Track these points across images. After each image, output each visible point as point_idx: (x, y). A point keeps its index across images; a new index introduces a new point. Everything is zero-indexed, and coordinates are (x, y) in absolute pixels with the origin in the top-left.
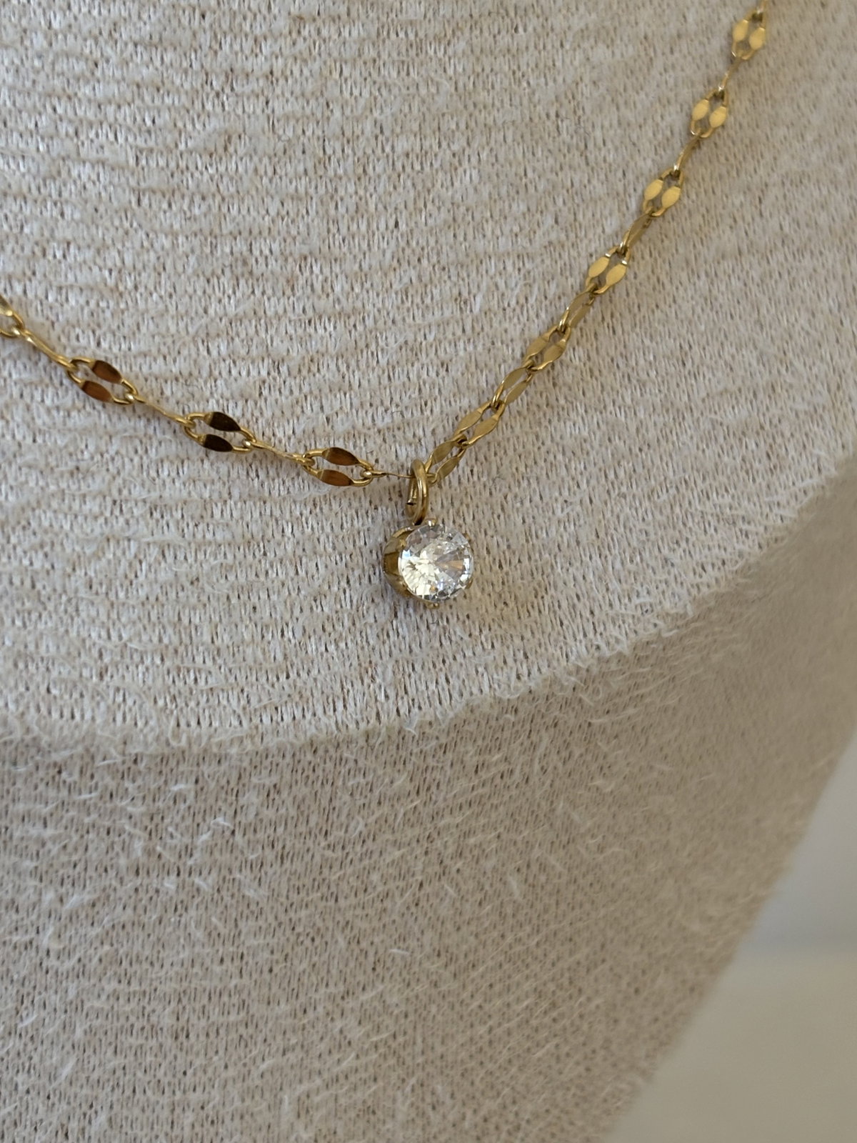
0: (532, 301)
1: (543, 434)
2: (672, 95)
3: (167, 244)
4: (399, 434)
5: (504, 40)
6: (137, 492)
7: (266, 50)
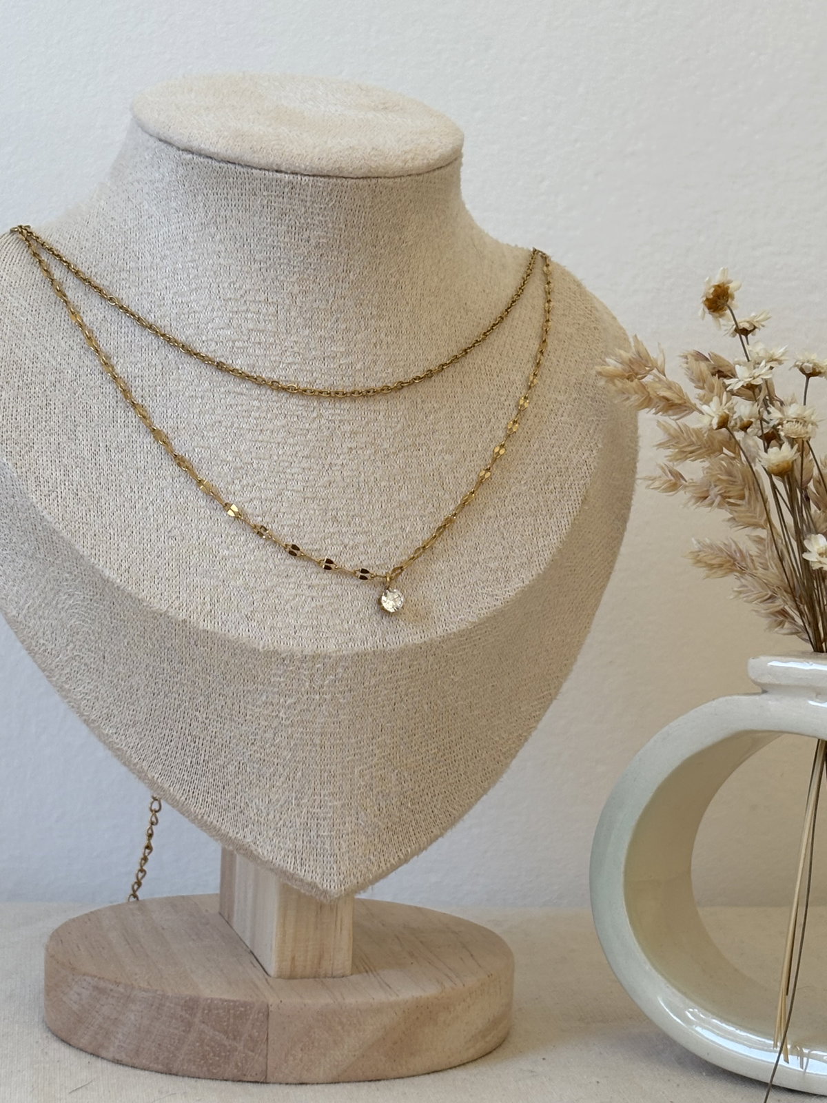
0: (425, 529)
1: (429, 568)
2: (473, 469)
3: (313, 512)
4: (383, 567)
5: (415, 453)
6: (305, 582)
7: (341, 458)
